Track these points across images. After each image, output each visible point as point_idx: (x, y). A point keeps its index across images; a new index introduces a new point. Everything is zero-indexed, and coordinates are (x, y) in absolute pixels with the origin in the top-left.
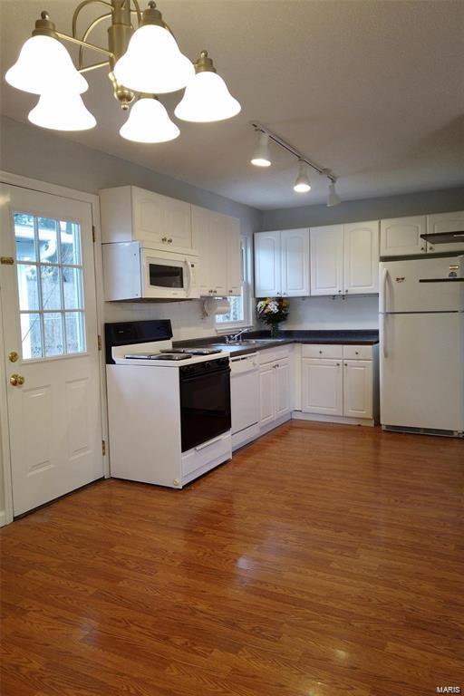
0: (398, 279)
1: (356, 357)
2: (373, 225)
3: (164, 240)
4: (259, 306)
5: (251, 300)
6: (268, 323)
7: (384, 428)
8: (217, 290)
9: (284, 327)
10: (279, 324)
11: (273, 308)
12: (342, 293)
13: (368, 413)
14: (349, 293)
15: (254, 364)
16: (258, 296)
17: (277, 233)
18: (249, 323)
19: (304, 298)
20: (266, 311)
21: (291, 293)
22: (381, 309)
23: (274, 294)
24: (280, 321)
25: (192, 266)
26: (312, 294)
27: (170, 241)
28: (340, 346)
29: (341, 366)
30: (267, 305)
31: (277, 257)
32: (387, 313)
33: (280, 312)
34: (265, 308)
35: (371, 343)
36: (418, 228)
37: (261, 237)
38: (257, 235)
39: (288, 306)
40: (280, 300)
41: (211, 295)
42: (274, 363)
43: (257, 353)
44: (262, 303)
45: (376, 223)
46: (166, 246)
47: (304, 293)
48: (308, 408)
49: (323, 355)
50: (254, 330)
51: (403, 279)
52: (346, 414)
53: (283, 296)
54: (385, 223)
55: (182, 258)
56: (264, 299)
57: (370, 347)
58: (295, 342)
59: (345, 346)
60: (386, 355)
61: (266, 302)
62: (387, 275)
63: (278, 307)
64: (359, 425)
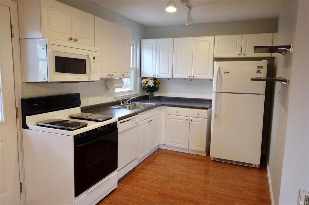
0: (225, 73)
1: (197, 116)
2: (210, 39)
3: (71, 39)
4: (143, 82)
5: (138, 78)
6: (148, 92)
7: (212, 159)
8: (113, 74)
9: (156, 94)
10: (154, 93)
11: (151, 83)
12: (191, 78)
13: (203, 149)
14: (195, 78)
15: (136, 123)
16: (143, 76)
17: (155, 40)
18: (136, 92)
19: (168, 79)
20: (147, 85)
21: (161, 76)
22: (214, 89)
23: (151, 75)
24: (154, 91)
25: (94, 58)
26: (174, 77)
27: (76, 40)
28: (188, 109)
29: (189, 120)
30: (147, 82)
31: (154, 53)
32: (218, 92)
33: (155, 86)
34: (146, 84)
35: (207, 109)
36: (237, 42)
37: (145, 42)
38: (143, 41)
39: (159, 83)
40: (155, 79)
41: (110, 77)
42: (149, 120)
43: (139, 115)
44: (144, 81)
45: (213, 37)
46: (72, 44)
47: (169, 76)
48: (168, 143)
49: (178, 114)
50: (139, 96)
51: (228, 72)
52: (190, 148)
53: (157, 77)
54: (218, 38)
55: (86, 53)
56: (146, 78)
57: (206, 111)
58: (163, 105)
59: (191, 109)
60: (216, 117)
61: (147, 80)
62: (219, 69)
63: (154, 84)
64: (197, 155)
